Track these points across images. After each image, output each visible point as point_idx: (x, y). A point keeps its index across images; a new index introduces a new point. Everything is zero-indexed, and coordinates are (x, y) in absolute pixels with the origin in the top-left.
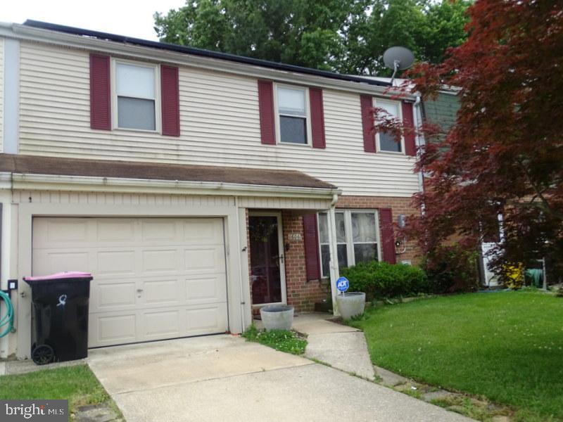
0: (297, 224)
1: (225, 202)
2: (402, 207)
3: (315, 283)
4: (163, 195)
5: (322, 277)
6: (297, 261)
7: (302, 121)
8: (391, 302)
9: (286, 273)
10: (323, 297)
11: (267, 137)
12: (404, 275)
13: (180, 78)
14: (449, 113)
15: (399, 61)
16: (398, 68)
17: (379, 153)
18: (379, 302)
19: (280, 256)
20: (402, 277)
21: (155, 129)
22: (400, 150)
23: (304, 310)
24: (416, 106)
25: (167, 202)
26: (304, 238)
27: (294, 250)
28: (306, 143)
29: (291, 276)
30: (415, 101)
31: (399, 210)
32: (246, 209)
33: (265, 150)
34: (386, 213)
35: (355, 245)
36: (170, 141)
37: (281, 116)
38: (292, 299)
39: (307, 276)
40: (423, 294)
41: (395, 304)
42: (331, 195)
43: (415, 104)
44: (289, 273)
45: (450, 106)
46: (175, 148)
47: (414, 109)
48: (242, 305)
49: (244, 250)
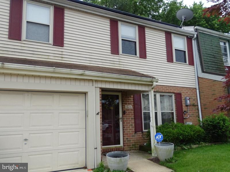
0: (130, 99)
1: (87, 83)
2: (187, 93)
3: (139, 134)
4: (46, 77)
5: (144, 130)
6: (129, 121)
7: (134, 43)
8: (186, 148)
9: (123, 128)
10: (144, 142)
11: (115, 50)
12: (193, 132)
13: (65, 15)
14: (211, 44)
15: (185, 16)
16: (184, 20)
17: (175, 63)
18: (178, 148)
19: (120, 118)
20: (192, 133)
21: (49, 42)
22: (185, 62)
23: (133, 150)
24: (194, 40)
25: (48, 81)
26: (134, 108)
27: (128, 114)
28: (136, 55)
29: (126, 130)
30: (193, 37)
31: (186, 94)
32: (100, 88)
33: (113, 57)
34: (178, 96)
35: (162, 112)
36: (57, 49)
37: (122, 40)
38: (126, 143)
39: (135, 129)
40: (203, 143)
41: (189, 149)
42: (152, 82)
43: (193, 38)
44: (125, 127)
45: (211, 41)
46: (60, 53)
47: (193, 41)
48: (95, 150)
49: (98, 114)
